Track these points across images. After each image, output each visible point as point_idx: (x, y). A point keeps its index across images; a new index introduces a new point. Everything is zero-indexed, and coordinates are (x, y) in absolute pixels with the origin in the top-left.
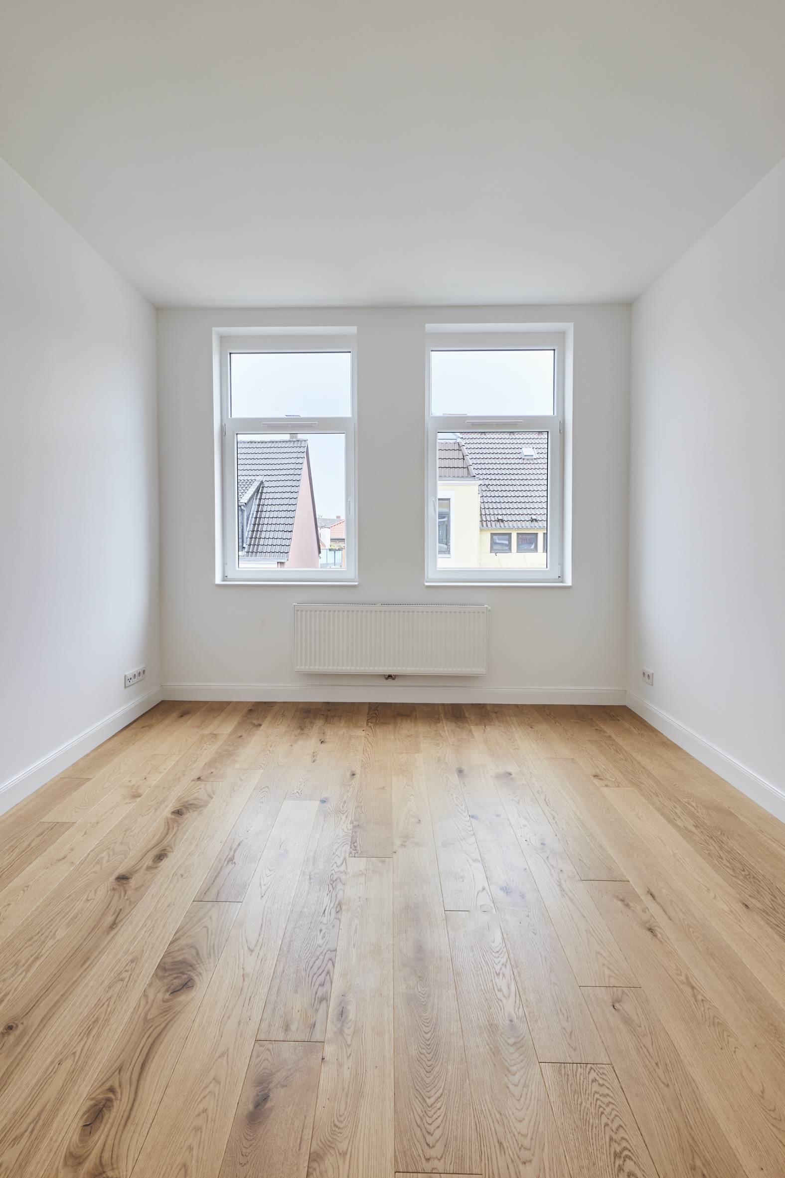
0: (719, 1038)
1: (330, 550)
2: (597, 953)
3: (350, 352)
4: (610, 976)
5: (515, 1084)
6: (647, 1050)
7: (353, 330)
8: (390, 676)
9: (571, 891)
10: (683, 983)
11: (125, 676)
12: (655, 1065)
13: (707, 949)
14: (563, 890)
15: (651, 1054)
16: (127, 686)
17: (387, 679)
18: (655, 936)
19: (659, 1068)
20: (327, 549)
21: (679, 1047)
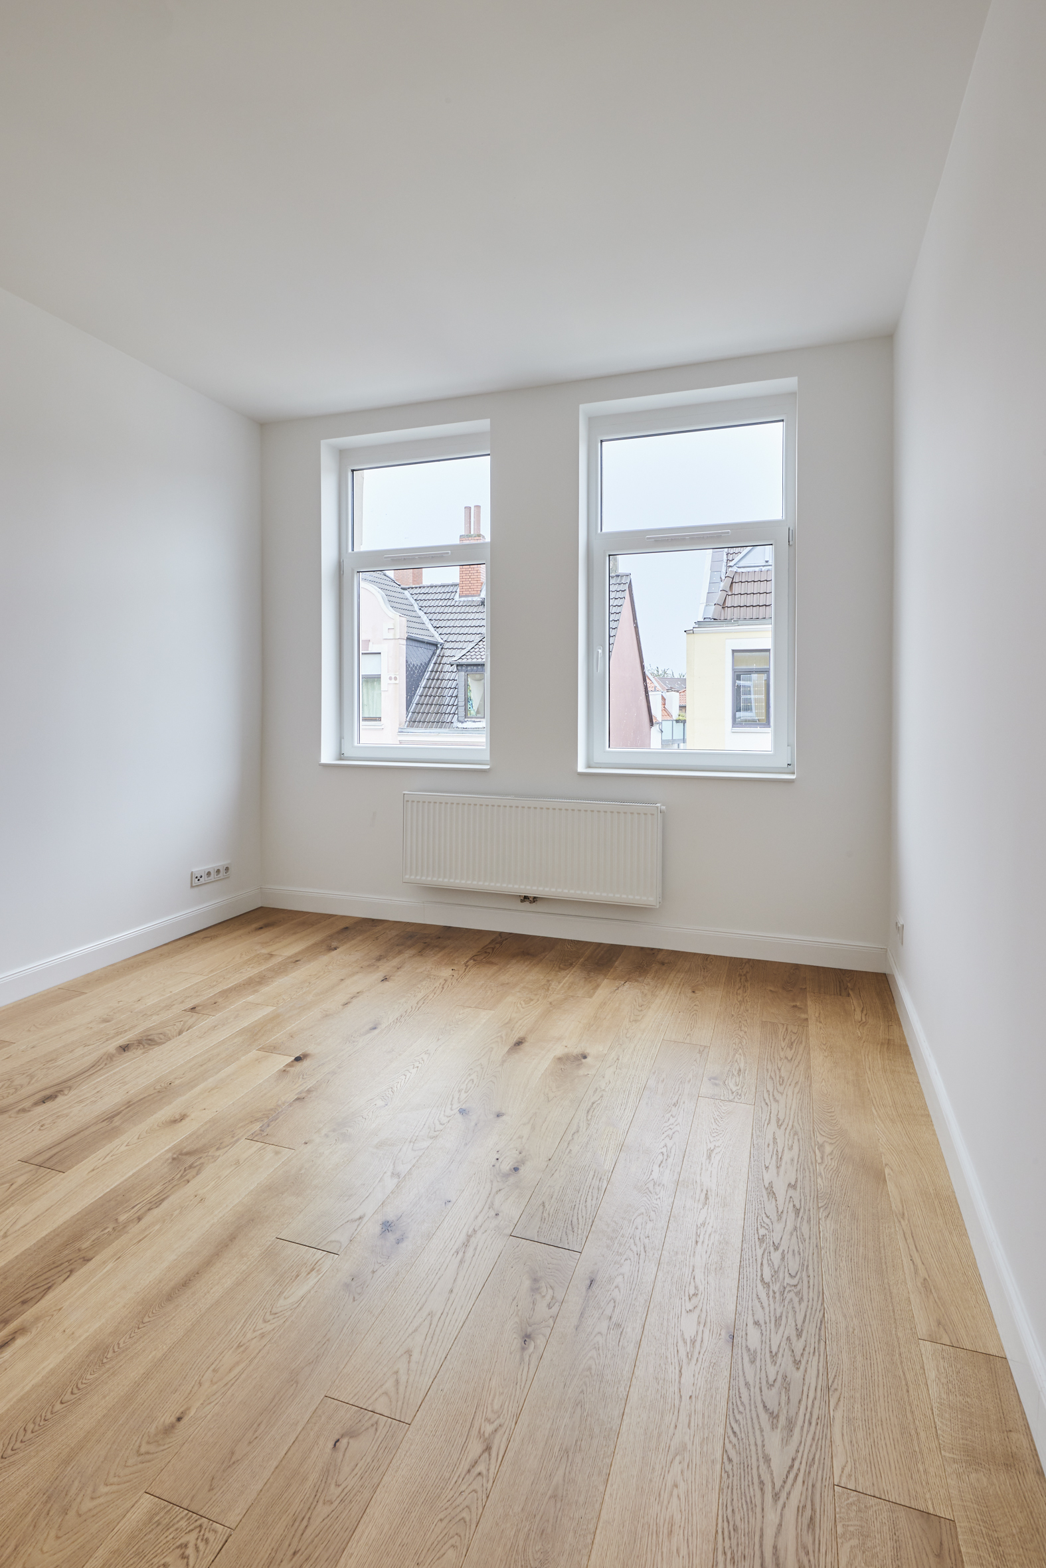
0: (436, 1543)
1: (677, 721)
2: (409, 1353)
3: (489, 455)
4: (386, 1393)
5: (80, 1513)
6: (307, 1526)
7: (484, 424)
8: (526, 898)
9: (475, 1249)
10: (480, 1434)
11: (192, 873)
12: (292, 1551)
13: (582, 1392)
14: (466, 1245)
15: (304, 1535)
16: (194, 885)
17: (522, 901)
18: (523, 1349)
19: (291, 1560)
20: (672, 721)
21: (356, 1538)
